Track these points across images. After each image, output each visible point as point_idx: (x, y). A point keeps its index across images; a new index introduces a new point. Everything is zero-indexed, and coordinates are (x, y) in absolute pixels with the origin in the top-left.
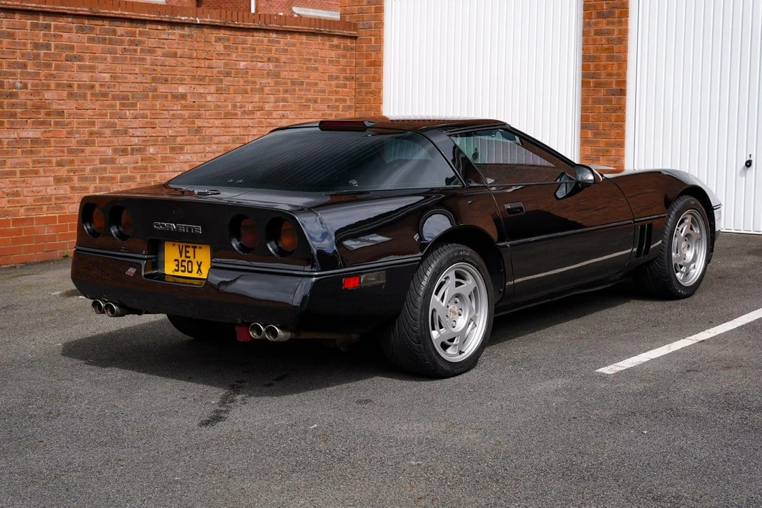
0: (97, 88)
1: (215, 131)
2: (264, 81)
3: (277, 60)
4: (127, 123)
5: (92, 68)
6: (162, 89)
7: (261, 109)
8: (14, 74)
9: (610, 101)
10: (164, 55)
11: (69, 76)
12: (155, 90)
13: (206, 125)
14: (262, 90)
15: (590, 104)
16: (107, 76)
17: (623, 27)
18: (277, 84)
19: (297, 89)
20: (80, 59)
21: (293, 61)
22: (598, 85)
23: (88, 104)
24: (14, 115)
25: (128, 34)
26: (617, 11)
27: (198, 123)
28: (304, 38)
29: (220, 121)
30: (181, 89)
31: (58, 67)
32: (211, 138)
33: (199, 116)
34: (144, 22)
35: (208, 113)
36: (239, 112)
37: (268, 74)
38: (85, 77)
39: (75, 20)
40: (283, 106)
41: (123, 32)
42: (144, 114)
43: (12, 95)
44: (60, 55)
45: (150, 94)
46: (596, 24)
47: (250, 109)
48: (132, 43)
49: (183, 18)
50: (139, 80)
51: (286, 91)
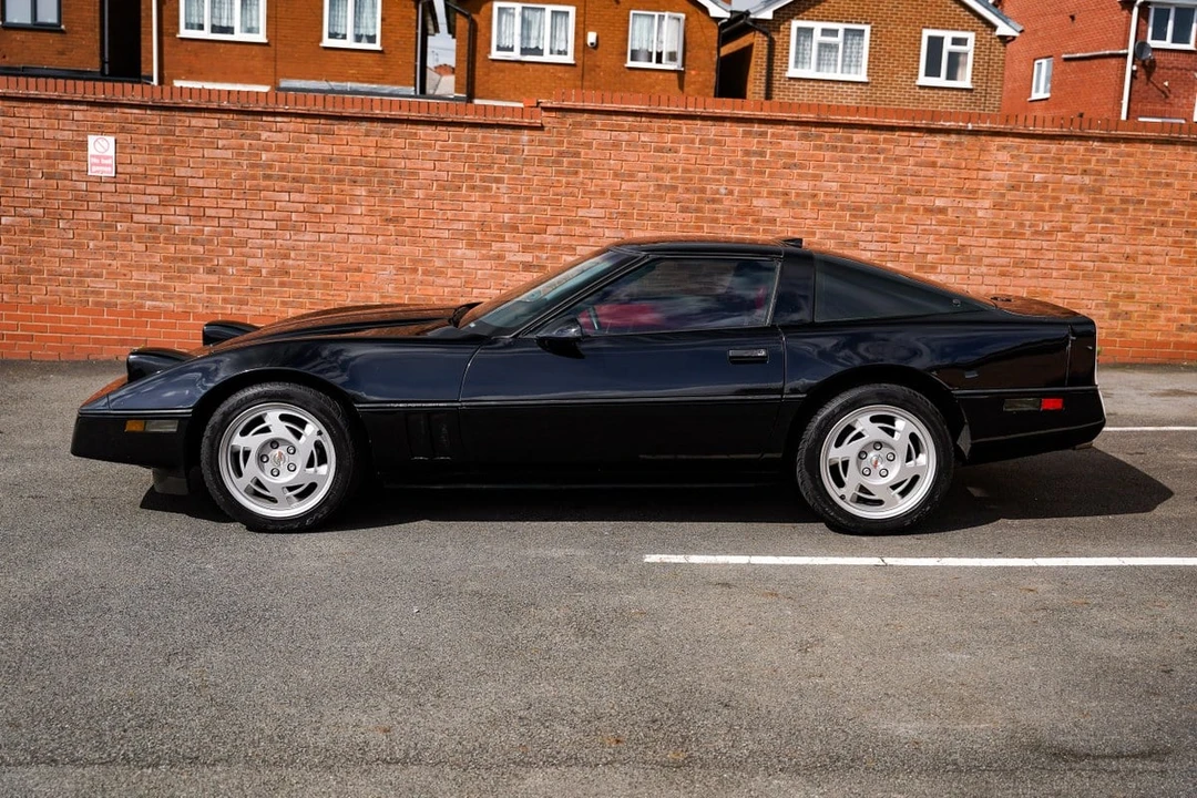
0: (821, 197)
1: (986, 251)
2: (1073, 197)
3: (1099, 173)
4: (856, 236)
5: (816, 177)
6: (911, 201)
7: (1066, 229)
8: (718, 180)
10: (916, 164)
11: (785, 185)
12: (901, 202)
13: (973, 243)
14: (1068, 207)
16: (835, 186)
18: (1095, 200)
19: (1131, 208)
20: (802, 166)
21: (1127, 174)
23: (808, 213)
24: (716, 220)
25: (867, 141)
27: (961, 240)
28: (1151, 148)
29: (997, 240)
30: (939, 203)
31: (771, 175)
32: (980, 259)
33: (964, 234)
34: (892, 129)
35: (976, 230)
36: (1028, 232)
37: (1081, 190)
38: (805, 185)
39: (798, 128)
40: (1103, 228)
41: (861, 139)
42: (882, 227)
43: (714, 201)
44: (776, 163)
45: (894, 206)
47: (1046, 228)
48: (872, 151)
49: (948, 124)
50: (878, 191)
51: (1111, 211)
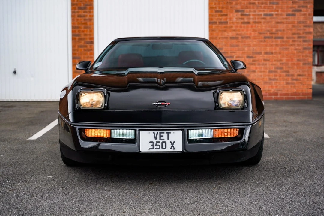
9: (86, 46)
15: (77, 48)
17: (91, 14)
22: (80, 39)
26: (88, 7)
46: (78, 12)
